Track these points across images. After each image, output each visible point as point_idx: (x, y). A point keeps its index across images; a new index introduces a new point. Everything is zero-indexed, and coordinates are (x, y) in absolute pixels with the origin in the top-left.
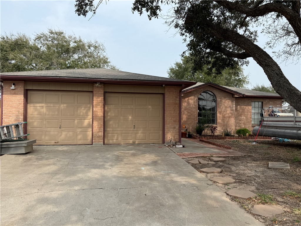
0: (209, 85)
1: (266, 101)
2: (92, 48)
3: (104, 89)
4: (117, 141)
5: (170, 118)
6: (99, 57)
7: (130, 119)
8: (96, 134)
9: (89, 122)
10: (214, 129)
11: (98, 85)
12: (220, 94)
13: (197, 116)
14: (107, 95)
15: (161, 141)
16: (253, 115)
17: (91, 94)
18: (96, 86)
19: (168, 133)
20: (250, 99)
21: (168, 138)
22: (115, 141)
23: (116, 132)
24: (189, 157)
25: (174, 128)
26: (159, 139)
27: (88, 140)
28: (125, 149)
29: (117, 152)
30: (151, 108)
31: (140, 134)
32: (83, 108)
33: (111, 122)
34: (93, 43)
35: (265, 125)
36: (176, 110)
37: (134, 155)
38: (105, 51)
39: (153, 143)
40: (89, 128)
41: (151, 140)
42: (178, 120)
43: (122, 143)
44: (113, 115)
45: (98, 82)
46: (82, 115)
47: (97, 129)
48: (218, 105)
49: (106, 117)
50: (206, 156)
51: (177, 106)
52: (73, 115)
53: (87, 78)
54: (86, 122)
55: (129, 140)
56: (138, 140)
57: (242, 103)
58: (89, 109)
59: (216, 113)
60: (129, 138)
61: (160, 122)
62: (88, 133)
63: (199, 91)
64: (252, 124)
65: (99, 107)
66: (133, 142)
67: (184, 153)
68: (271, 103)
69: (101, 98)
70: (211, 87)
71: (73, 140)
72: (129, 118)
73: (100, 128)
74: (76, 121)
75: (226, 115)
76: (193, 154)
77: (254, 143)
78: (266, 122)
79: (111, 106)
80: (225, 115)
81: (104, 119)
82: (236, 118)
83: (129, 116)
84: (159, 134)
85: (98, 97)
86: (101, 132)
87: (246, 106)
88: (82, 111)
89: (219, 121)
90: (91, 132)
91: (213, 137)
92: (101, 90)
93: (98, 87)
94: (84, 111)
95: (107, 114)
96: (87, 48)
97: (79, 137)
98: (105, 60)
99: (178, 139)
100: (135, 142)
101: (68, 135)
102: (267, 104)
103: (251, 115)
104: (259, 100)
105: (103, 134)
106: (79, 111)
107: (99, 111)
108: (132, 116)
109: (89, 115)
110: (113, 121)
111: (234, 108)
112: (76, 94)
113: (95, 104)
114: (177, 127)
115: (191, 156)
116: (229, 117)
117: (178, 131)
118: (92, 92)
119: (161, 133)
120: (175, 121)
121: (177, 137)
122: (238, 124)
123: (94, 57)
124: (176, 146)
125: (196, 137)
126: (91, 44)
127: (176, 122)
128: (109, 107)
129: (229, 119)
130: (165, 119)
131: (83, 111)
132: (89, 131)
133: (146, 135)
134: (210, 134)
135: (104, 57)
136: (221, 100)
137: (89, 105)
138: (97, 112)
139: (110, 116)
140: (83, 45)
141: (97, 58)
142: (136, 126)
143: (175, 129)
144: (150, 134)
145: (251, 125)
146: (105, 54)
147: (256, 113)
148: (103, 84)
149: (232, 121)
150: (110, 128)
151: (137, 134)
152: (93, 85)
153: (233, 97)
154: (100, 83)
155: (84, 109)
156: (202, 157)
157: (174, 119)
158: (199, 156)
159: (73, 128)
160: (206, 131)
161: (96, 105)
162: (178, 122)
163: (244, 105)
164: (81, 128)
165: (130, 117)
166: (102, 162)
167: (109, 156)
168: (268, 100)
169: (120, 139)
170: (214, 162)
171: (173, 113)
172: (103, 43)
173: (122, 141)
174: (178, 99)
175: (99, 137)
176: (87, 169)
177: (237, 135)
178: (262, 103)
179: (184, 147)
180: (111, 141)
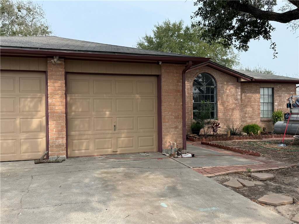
0: (207, 66)
1: (278, 87)
2: (24, 12)
3: (65, 68)
4: (87, 151)
5: (170, 113)
6: (35, 25)
7: (107, 116)
8: (53, 142)
9: (41, 122)
10: (215, 126)
11: (55, 60)
12: (221, 78)
13: (192, 108)
14: (70, 77)
15: (155, 148)
16: (261, 105)
17: (43, 76)
18: (51, 62)
19: (167, 135)
20: (258, 84)
21: (168, 144)
22: (83, 151)
23: (86, 137)
24: (216, 174)
25: (176, 127)
26: (153, 145)
27: (39, 152)
28: (107, 166)
29: (98, 172)
30: (140, 98)
31: (123, 139)
32: (29, 99)
33: (77, 122)
34: (25, 3)
35: (295, 119)
36: (178, 101)
37: (128, 176)
38: (44, 16)
39: (143, 151)
40: (40, 131)
41: (140, 146)
42: (181, 116)
43: (96, 154)
44: (80, 110)
45: (56, 55)
46: (28, 111)
47: (55, 134)
48: (219, 92)
49: (68, 114)
50: (241, 172)
51: (179, 94)
52: (13, 112)
53: (37, 48)
54: (35, 123)
55: (106, 150)
56: (120, 149)
57: (248, 89)
58: (40, 101)
59: (216, 103)
60: (106, 146)
61: (153, 119)
62: (40, 140)
63: (194, 73)
64: (261, 118)
65: (58, 97)
66: (114, 152)
67: (203, 168)
68: (283, 89)
69: (60, 82)
70: (209, 67)
71: (13, 153)
72: (105, 114)
73: (59, 132)
74: (18, 121)
75: (229, 107)
76: (219, 170)
77: (282, 145)
78: (295, 116)
79: (76, 95)
80: (227, 106)
81: (66, 117)
82: (242, 110)
83: (106, 111)
84: (153, 138)
85: (56, 80)
86: (63, 138)
87: (253, 93)
88: (27, 103)
89: (220, 115)
90: (45, 139)
91: (216, 137)
92: (61, 69)
93: (55, 64)
94: (32, 105)
95: (71, 108)
96: (16, 10)
97: (24, 147)
98: (44, 29)
99: (182, 144)
100: (117, 152)
101: (5, 145)
102: (278, 91)
103: (260, 106)
104: (269, 85)
105: (65, 141)
106: (22, 105)
107: (58, 104)
108: (110, 111)
109: (39, 111)
110: (79, 119)
111: (239, 97)
112: (17, 76)
113: (51, 92)
114: (180, 126)
115: (220, 173)
116: (233, 109)
117: (181, 132)
118: (45, 72)
119: (155, 136)
120: (177, 118)
121: (180, 140)
122: (243, 118)
123: (26, 26)
124: (183, 155)
125: (194, 138)
126: (23, 5)
127: (179, 118)
128: (73, 97)
129: (232, 112)
130: (163, 114)
131: (29, 104)
132: (41, 137)
133: (133, 139)
134: (212, 133)
135: (42, 25)
136: (223, 86)
137: (39, 94)
138: (54, 105)
139: (75, 112)
140: (11, 6)
141: (31, 26)
142: (117, 127)
143: (177, 129)
144: (139, 138)
145: (259, 120)
146: (43, 20)
147: (265, 103)
148: (63, 59)
149: (237, 115)
150: (75, 131)
151: (119, 139)
152: (47, 61)
153: (238, 81)
154: (60, 58)
155: (31, 102)
156: (236, 173)
157: (175, 114)
158: (230, 172)
159: (13, 132)
160: (206, 129)
161: (53, 94)
162: (182, 118)
163: (251, 93)
164: (27, 132)
165: (108, 113)
166: (82, 194)
167: (87, 181)
168: (280, 85)
169: (91, 147)
170: (261, 181)
171: (173, 105)
172: (41, 5)
173: (96, 150)
174: (181, 84)
175: (59, 146)
176: (61, 213)
177: (246, 134)
178: (273, 89)
179: (193, 156)
180: (77, 152)
